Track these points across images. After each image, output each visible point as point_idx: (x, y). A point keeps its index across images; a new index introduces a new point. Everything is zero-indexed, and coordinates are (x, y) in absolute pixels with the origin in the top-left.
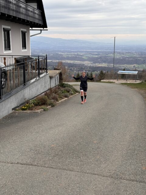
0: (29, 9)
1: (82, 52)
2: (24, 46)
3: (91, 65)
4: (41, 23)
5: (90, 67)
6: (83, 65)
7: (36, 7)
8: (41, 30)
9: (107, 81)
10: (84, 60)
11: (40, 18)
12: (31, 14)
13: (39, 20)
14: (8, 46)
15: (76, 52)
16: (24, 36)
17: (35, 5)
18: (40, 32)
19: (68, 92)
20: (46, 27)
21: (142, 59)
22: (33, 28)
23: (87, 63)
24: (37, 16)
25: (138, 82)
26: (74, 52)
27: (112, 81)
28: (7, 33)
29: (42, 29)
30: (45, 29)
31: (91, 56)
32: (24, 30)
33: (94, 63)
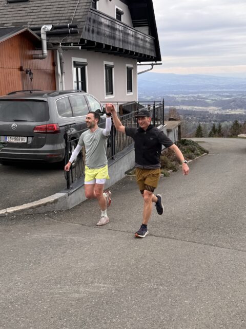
0: (139, 36)
1: (205, 93)
2: (130, 88)
3: (220, 112)
4: (153, 54)
5: (217, 115)
6: (207, 112)
7: (147, 32)
8: (152, 65)
10: (208, 105)
11: (153, 48)
12: (140, 43)
14: (110, 90)
16: (129, 72)
17: (145, 30)
18: (150, 66)
20: (160, 60)
22: (142, 63)
23: (213, 110)
24: (148, 45)
26: (192, 93)
28: (109, 70)
29: (154, 62)
30: (158, 62)
31: (218, 98)
32: (130, 66)
33: (223, 109)
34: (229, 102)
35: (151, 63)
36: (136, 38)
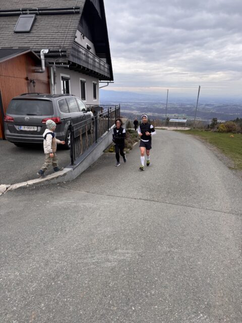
0: (101, 63)
1: (132, 102)
2: (95, 97)
3: (139, 114)
4: (109, 76)
5: (138, 116)
6: (132, 114)
7: (105, 62)
8: (108, 83)
9: (160, 128)
10: (133, 110)
11: (109, 72)
12: (102, 68)
13: (108, 73)
14: (83, 97)
15: (126, 102)
16: (95, 87)
17: (104, 60)
18: (107, 84)
19: (136, 137)
20: (113, 80)
21: (182, 110)
22: (102, 81)
23: (136, 113)
24: (106, 70)
25: (187, 129)
26: (124, 102)
27: (164, 128)
28: (83, 84)
29: (109, 81)
30: (111, 81)
31: (138, 106)
32: (95, 82)
33: (141, 112)
34: (144, 108)
35: (107, 81)
36: (100, 65)
